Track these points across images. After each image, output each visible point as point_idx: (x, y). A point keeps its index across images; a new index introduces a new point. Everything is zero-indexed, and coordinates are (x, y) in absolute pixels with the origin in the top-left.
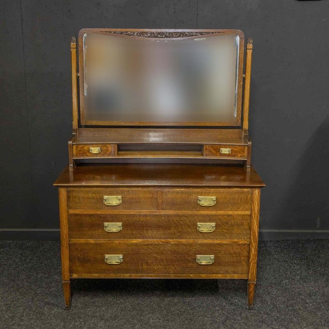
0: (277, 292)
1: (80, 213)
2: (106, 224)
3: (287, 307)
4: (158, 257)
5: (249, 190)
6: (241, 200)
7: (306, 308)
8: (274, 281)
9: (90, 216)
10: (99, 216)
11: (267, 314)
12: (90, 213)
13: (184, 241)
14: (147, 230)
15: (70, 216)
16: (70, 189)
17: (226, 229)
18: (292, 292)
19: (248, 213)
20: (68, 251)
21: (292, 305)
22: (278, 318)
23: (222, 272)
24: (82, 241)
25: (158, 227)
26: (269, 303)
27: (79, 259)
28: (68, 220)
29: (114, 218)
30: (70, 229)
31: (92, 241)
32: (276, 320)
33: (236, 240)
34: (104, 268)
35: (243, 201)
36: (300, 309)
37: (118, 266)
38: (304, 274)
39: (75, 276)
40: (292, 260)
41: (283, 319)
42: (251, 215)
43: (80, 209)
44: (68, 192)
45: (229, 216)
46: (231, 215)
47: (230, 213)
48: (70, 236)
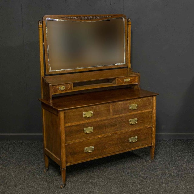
0: (172, 167)
1: (71, 125)
2: (85, 129)
3: (178, 175)
4: (111, 143)
5: (151, 97)
6: (148, 103)
7: (189, 176)
8: (171, 162)
9: (76, 126)
10: (81, 125)
11: (166, 179)
12: (77, 124)
13: (123, 131)
14: (105, 128)
15: (65, 128)
16: (66, 111)
17: (141, 121)
18: (182, 168)
19: (151, 110)
20: (65, 150)
21: (181, 174)
22: (172, 181)
23: (140, 145)
24: (72, 142)
25: (111, 126)
26: (167, 173)
27: (71, 153)
28: (65, 131)
29: (89, 125)
30: (66, 136)
31: (77, 141)
32: (171, 182)
33: (146, 126)
34: (84, 156)
35: (149, 104)
36: (185, 176)
37: (91, 153)
38: (190, 158)
39: (69, 164)
40: (183, 150)
41: (175, 182)
42: (152, 111)
43: (71, 122)
44: (65, 113)
45: (143, 113)
46: (144, 113)
47: (143, 111)
48: (66, 140)
